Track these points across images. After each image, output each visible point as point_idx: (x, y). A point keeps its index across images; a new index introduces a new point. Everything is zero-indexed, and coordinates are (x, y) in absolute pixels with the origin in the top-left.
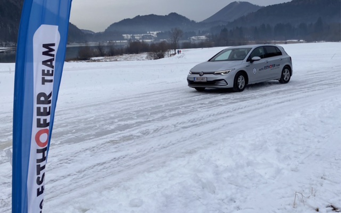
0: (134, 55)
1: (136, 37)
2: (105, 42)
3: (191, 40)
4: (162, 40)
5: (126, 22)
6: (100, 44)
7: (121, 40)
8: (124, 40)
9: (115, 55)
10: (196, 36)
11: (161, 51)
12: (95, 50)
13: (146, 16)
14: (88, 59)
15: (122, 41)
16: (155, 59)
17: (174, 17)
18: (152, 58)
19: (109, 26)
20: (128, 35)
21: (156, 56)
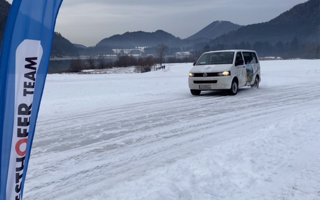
0: (122, 68)
1: (125, 52)
2: (96, 56)
3: (176, 55)
4: (149, 55)
5: (116, 38)
6: (91, 57)
7: (110, 54)
8: (114, 54)
9: (105, 68)
10: (182, 51)
11: (148, 65)
12: (86, 63)
13: (134, 32)
14: (80, 71)
15: (112, 55)
16: (142, 72)
17: (161, 34)
18: (139, 71)
19: (100, 41)
20: (117, 50)
21: (143, 69)
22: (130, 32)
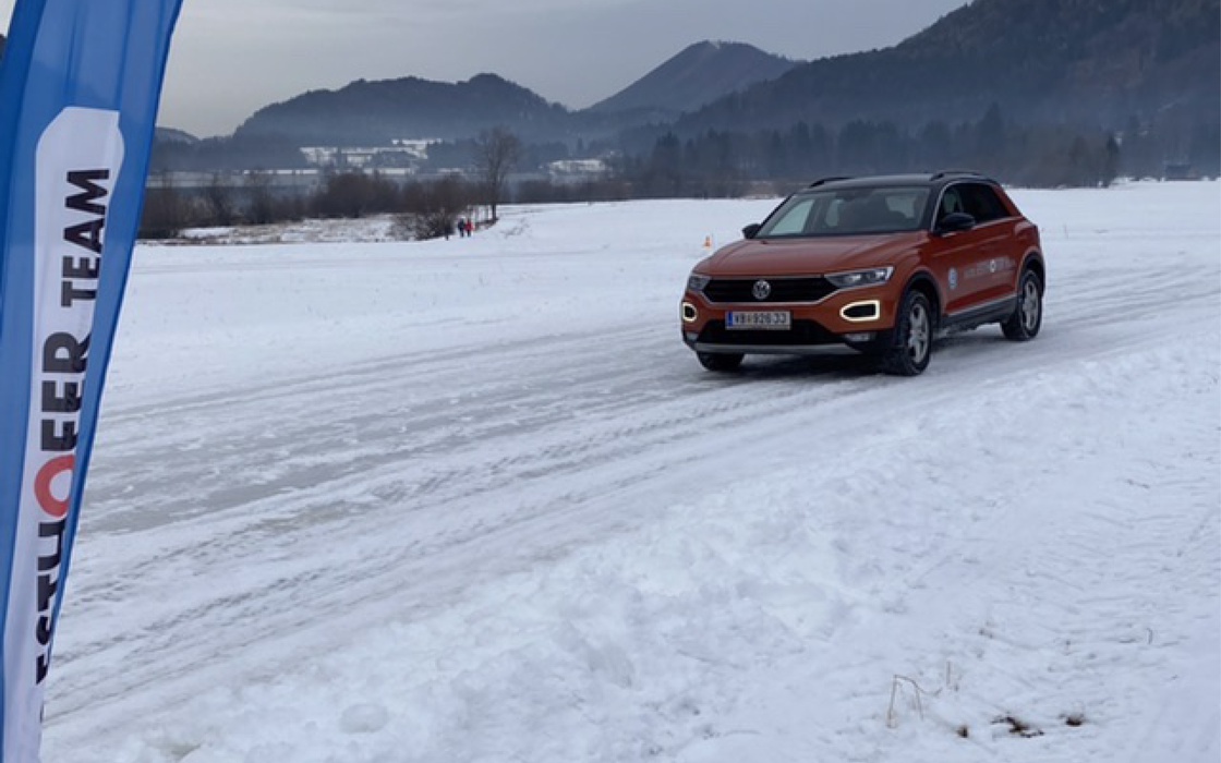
0: (344, 221)
1: (350, 159)
2: (235, 174)
3: (552, 173)
4: (445, 171)
5: (314, 102)
6: (215, 180)
7: (294, 167)
8: (308, 167)
9: (271, 222)
10: (571, 158)
11: (443, 210)
12: (197, 202)
13: (387, 83)
14: (172, 233)
15: (298, 172)
16: (420, 238)
17: (488, 85)
18: (408, 233)
19: (251, 114)
20: (321, 149)
21: (425, 226)
22: (368, 79)
